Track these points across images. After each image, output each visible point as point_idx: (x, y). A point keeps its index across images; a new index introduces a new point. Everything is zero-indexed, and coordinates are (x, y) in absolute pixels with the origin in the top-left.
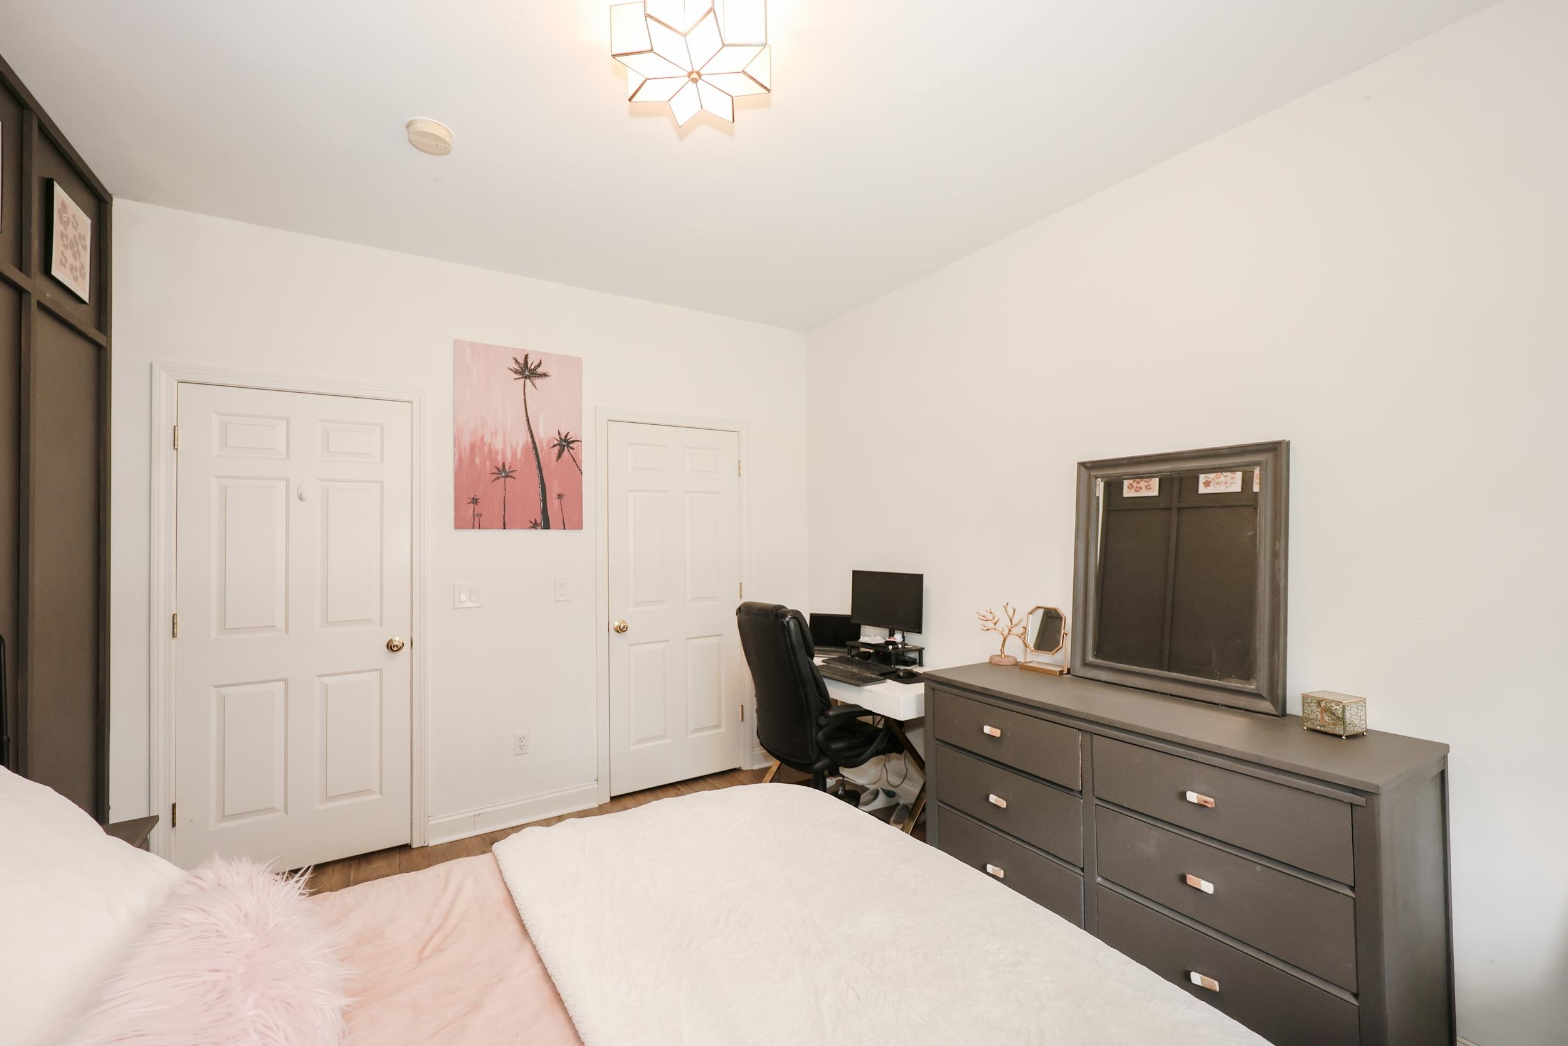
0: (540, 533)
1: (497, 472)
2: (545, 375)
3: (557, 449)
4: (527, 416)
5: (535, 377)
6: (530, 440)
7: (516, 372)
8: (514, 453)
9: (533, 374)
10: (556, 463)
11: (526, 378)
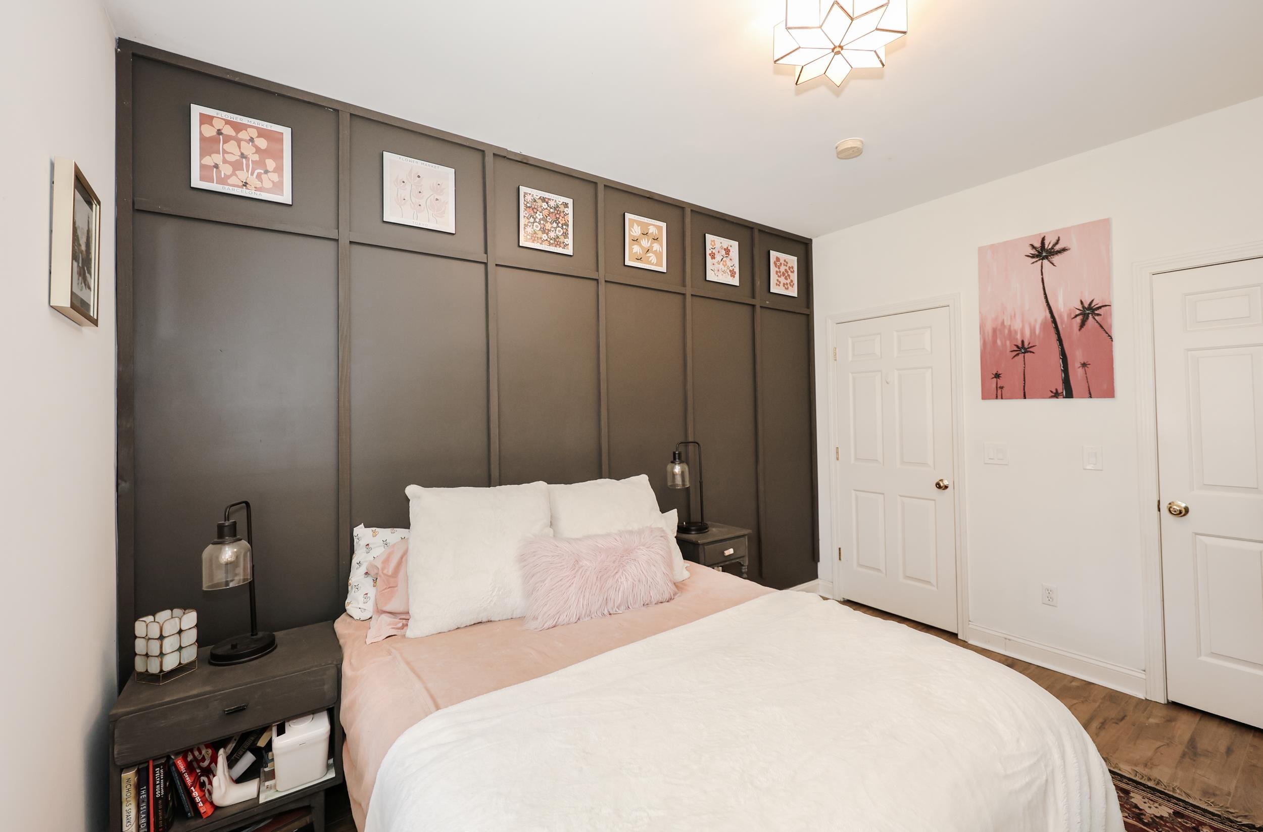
0: (1062, 402)
1: (1017, 349)
2: (1064, 250)
3: (1079, 319)
4: (1045, 294)
5: (1053, 255)
6: (1049, 315)
7: (1033, 256)
8: (1033, 331)
9: (1050, 252)
10: (1079, 333)
11: (1042, 259)
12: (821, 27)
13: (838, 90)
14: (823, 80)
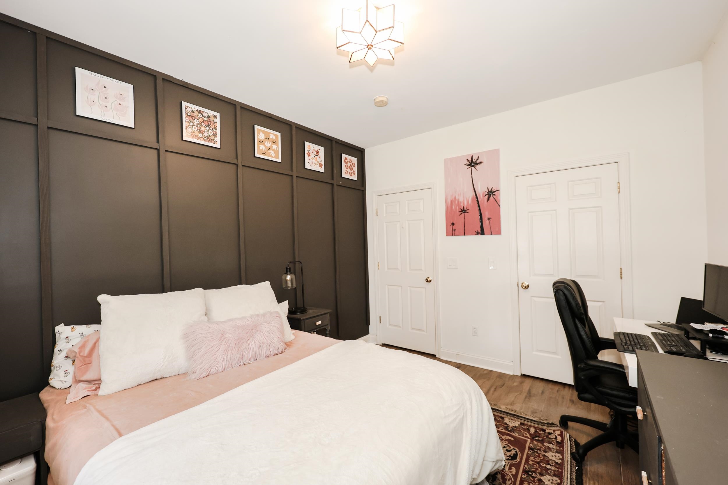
0: (480, 237)
1: (461, 211)
2: (481, 163)
3: (487, 196)
4: (473, 184)
5: (476, 165)
6: (475, 194)
7: (468, 165)
8: (468, 202)
9: (475, 164)
10: (487, 203)
11: (472, 167)
12: (360, 33)
13: (372, 68)
14: (363, 62)
